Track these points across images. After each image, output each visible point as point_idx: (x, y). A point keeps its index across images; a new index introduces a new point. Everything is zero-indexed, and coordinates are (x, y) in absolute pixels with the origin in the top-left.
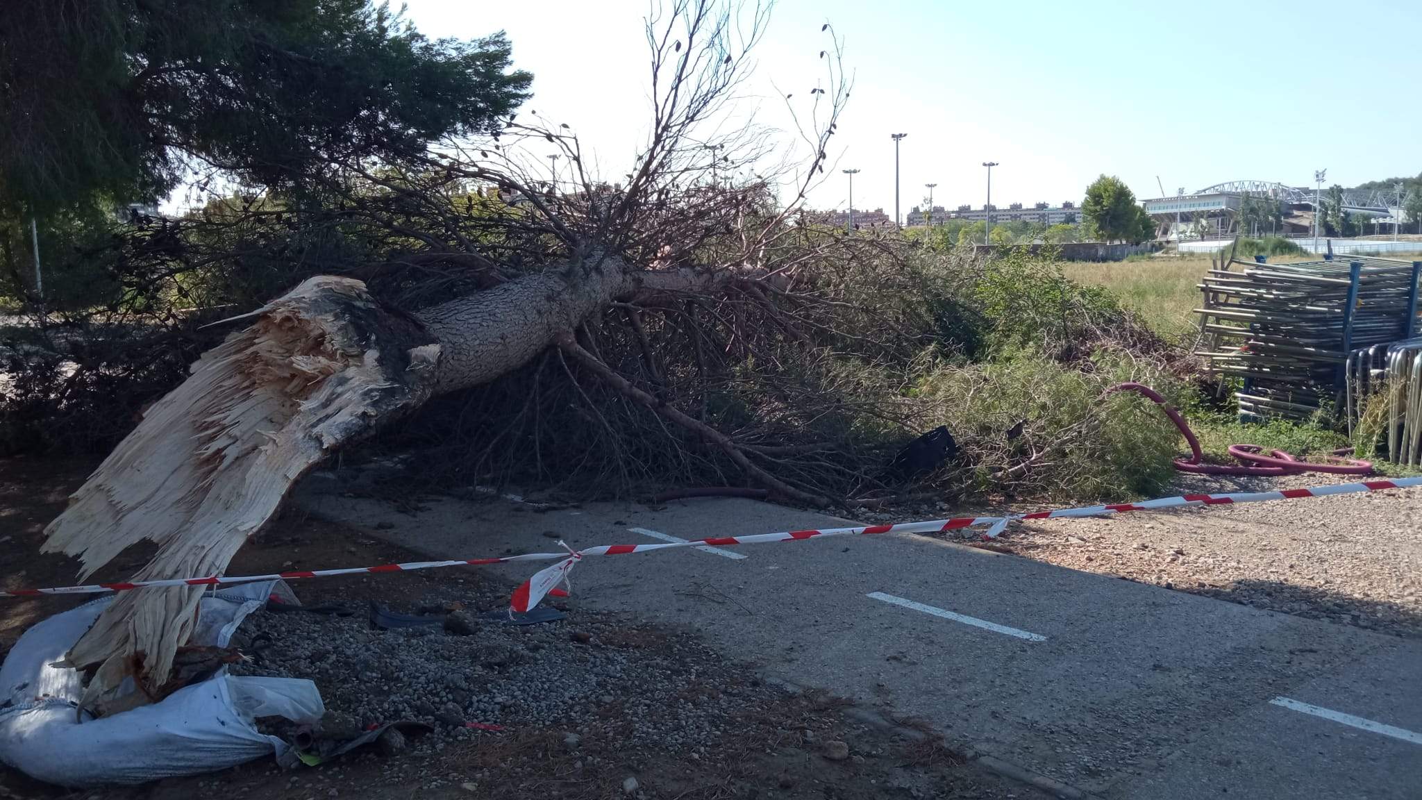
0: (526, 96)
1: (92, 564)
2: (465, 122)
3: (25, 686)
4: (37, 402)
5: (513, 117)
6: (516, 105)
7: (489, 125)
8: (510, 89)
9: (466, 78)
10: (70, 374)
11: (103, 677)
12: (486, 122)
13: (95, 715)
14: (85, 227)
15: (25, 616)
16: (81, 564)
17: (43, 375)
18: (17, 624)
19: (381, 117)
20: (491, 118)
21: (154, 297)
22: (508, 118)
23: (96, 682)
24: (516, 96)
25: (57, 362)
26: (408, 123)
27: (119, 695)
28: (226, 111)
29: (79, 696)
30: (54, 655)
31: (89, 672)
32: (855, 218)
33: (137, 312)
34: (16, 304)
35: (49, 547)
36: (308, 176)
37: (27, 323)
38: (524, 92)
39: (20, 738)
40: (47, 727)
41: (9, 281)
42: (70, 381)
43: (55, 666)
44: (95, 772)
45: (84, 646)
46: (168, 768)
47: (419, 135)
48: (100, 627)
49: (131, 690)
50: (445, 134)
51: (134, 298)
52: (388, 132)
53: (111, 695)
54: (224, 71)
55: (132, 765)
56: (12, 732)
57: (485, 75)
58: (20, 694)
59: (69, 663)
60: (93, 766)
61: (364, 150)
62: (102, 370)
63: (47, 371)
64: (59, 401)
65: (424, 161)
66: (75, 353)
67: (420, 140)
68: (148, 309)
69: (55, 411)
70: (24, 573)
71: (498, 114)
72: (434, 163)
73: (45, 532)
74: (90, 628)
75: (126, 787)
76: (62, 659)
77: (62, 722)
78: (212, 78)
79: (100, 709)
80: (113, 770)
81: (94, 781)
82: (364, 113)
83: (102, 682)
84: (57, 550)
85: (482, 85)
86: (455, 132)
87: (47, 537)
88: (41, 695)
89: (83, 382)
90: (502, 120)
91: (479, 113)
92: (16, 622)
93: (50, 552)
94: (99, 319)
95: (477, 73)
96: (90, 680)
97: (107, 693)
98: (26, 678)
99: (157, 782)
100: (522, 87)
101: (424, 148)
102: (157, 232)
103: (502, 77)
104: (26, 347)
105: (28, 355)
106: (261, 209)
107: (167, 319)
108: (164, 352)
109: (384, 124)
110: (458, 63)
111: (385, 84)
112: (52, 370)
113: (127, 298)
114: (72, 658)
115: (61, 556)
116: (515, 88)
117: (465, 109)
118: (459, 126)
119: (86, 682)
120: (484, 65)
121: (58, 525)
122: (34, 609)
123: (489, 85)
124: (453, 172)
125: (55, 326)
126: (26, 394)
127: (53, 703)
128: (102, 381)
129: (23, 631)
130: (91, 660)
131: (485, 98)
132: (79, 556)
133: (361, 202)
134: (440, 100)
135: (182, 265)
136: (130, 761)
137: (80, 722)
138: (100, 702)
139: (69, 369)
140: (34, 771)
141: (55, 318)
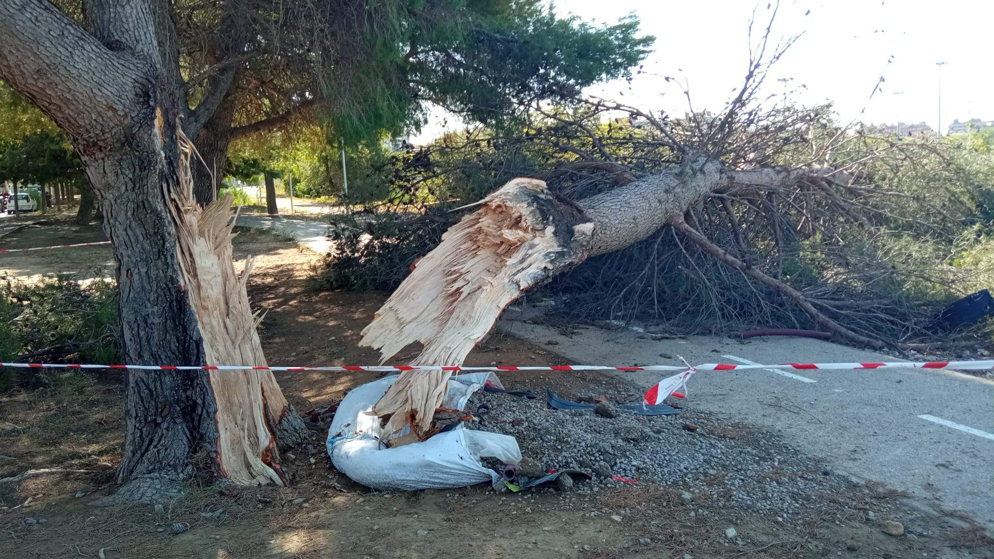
0: (651, 51)
1: (387, 355)
2: (608, 73)
3: (349, 425)
4: (349, 259)
5: (641, 67)
6: (643, 58)
7: (624, 74)
8: (640, 47)
9: (610, 43)
10: (367, 242)
11: (393, 423)
12: (623, 71)
13: (388, 446)
14: (370, 153)
15: (345, 385)
16: (381, 354)
17: (352, 242)
18: (341, 389)
19: (552, 74)
20: (626, 68)
21: (414, 195)
22: (637, 68)
23: (389, 424)
24: (643, 52)
25: (359, 234)
26: (570, 75)
27: (401, 435)
28: (457, 76)
29: (380, 433)
30: (365, 408)
31: (385, 419)
32: (902, 129)
33: (405, 204)
34: (334, 200)
35: (363, 343)
36: (506, 115)
37: (343, 212)
38: (647, 49)
39: (347, 454)
40: (362, 450)
41: (328, 187)
42: (367, 246)
43: (367, 414)
44: (388, 481)
45: (382, 404)
46: (429, 482)
47: (577, 84)
48: (392, 393)
49: (408, 432)
50: (595, 82)
51: (403, 195)
52: (557, 83)
53: (397, 435)
54: (456, 50)
55: (408, 478)
56: (343, 452)
57: (622, 39)
58: (346, 430)
59: (375, 413)
60: (387, 477)
61: (541, 96)
62: (384, 239)
63: (353, 240)
64: (360, 257)
65: (580, 101)
66: (370, 229)
67: (577, 88)
68: (411, 202)
69: (358, 264)
70: (343, 359)
71: (631, 65)
72: (586, 102)
73: (362, 334)
74: (386, 393)
75: (404, 491)
76: (370, 410)
77: (370, 448)
78: (448, 55)
79: (391, 442)
80: (398, 480)
81: (387, 486)
82: (542, 71)
83: (393, 426)
84: (368, 345)
85: (620, 47)
86: (601, 80)
87: (363, 336)
88: (358, 431)
89: (373, 247)
90: (633, 70)
91: (617, 66)
92: (341, 388)
93: (364, 346)
94: (382, 210)
95: (617, 38)
96: (385, 425)
97: (395, 433)
98: (349, 420)
99: (423, 490)
100: (648, 45)
101: (579, 92)
102: (418, 154)
103: (634, 39)
104: (343, 225)
105: (343, 230)
106: (477, 138)
107: (421, 208)
108: (419, 229)
109: (554, 78)
110: (604, 33)
111: (556, 50)
112: (357, 238)
113: (399, 195)
114: (376, 410)
115: (369, 349)
116: (644, 46)
117: (609, 64)
118: (604, 76)
119: (383, 425)
120: (622, 32)
121: (369, 330)
122: (350, 381)
123: (625, 45)
124: (598, 107)
125: (357, 213)
126: (342, 253)
127: (365, 437)
128: (384, 246)
129: (345, 394)
130: (386, 412)
131: (623, 55)
132: (379, 349)
133: (539, 131)
134: (592, 59)
135: (431, 174)
136: (408, 476)
137: (380, 449)
138: (390, 438)
139: (365, 238)
140: (354, 476)
141: (359, 208)
